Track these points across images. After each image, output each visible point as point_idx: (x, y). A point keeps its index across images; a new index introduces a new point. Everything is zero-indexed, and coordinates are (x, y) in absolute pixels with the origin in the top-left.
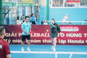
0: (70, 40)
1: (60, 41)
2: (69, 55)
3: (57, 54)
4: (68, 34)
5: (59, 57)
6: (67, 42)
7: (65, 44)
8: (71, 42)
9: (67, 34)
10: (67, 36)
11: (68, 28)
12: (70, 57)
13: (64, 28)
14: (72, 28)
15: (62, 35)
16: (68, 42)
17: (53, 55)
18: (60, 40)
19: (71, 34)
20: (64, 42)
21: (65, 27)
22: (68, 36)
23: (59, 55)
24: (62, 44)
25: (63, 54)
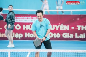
0: (27, 34)
1: (15, 35)
2: (26, 54)
3: (11, 53)
4: (26, 26)
5: (13, 56)
6: (24, 35)
7: (22, 39)
8: (29, 37)
9: (24, 26)
10: (24, 29)
11: (25, 18)
12: (28, 56)
13: (20, 18)
14: (31, 18)
15: (18, 27)
16: (26, 36)
17: (5, 54)
18: (15, 33)
19: (29, 26)
20: (20, 36)
21: (22, 17)
22: (26, 29)
23: (13, 54)
24: (18, 39)
25: (19, 53)
